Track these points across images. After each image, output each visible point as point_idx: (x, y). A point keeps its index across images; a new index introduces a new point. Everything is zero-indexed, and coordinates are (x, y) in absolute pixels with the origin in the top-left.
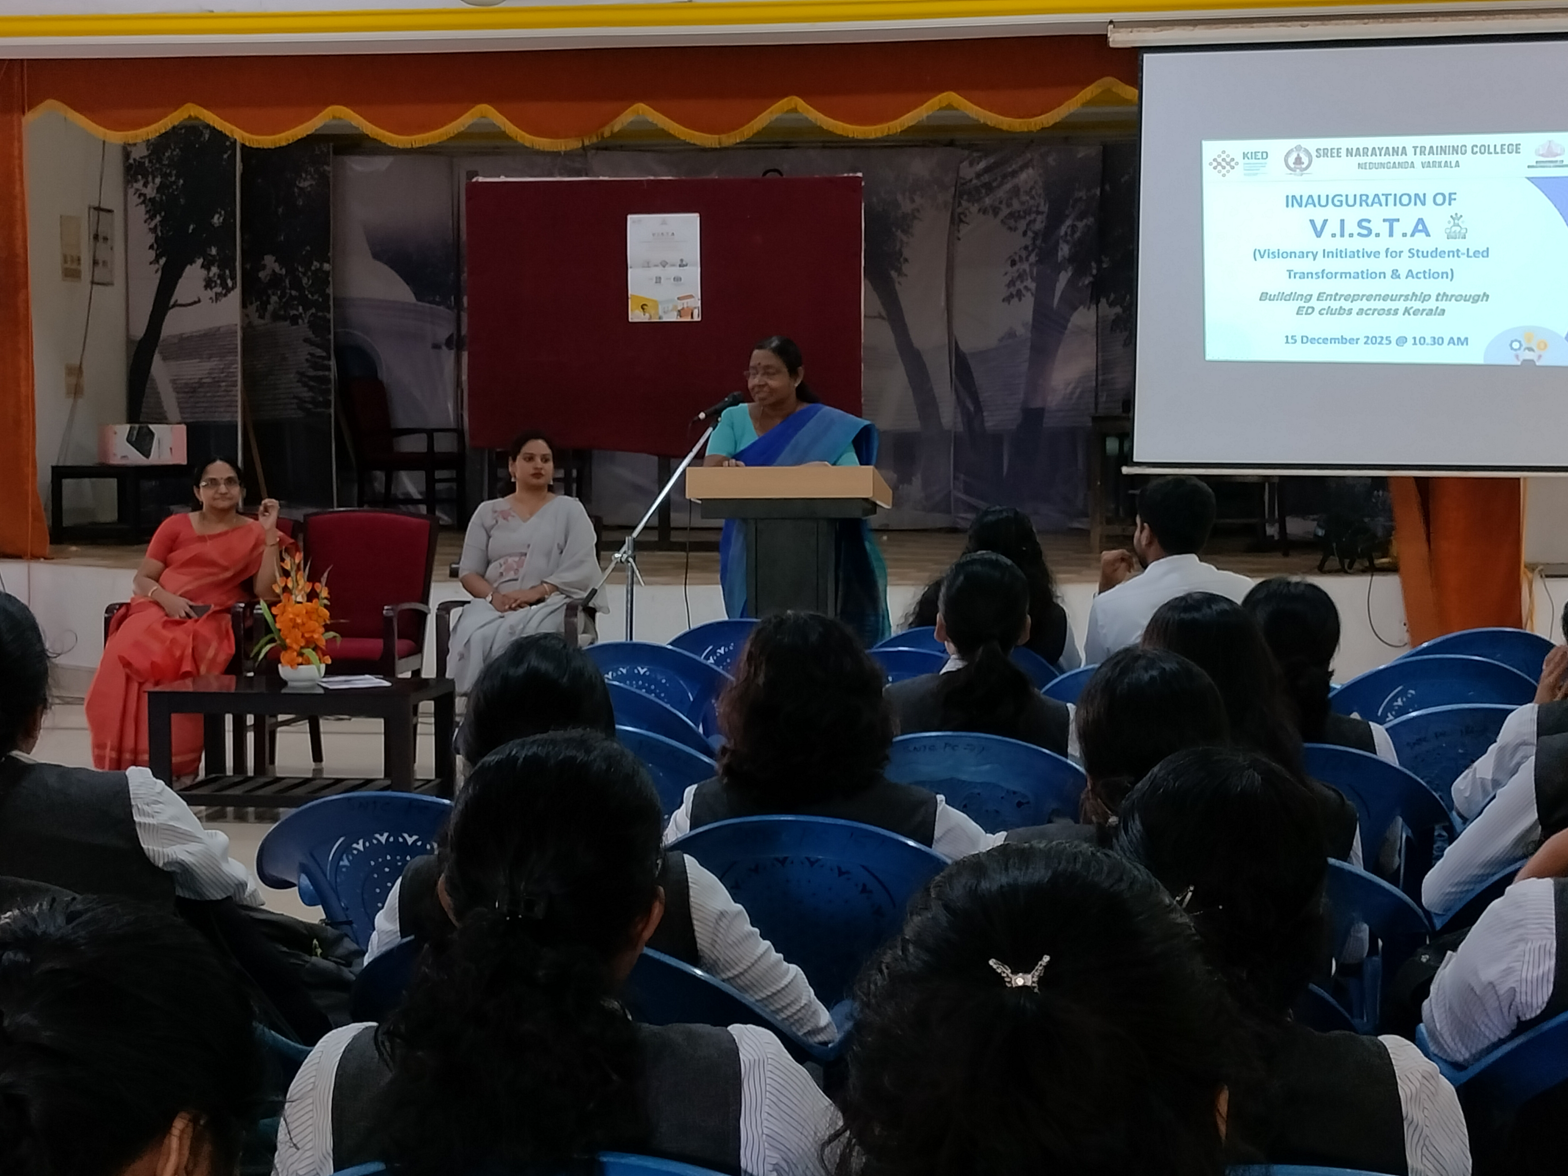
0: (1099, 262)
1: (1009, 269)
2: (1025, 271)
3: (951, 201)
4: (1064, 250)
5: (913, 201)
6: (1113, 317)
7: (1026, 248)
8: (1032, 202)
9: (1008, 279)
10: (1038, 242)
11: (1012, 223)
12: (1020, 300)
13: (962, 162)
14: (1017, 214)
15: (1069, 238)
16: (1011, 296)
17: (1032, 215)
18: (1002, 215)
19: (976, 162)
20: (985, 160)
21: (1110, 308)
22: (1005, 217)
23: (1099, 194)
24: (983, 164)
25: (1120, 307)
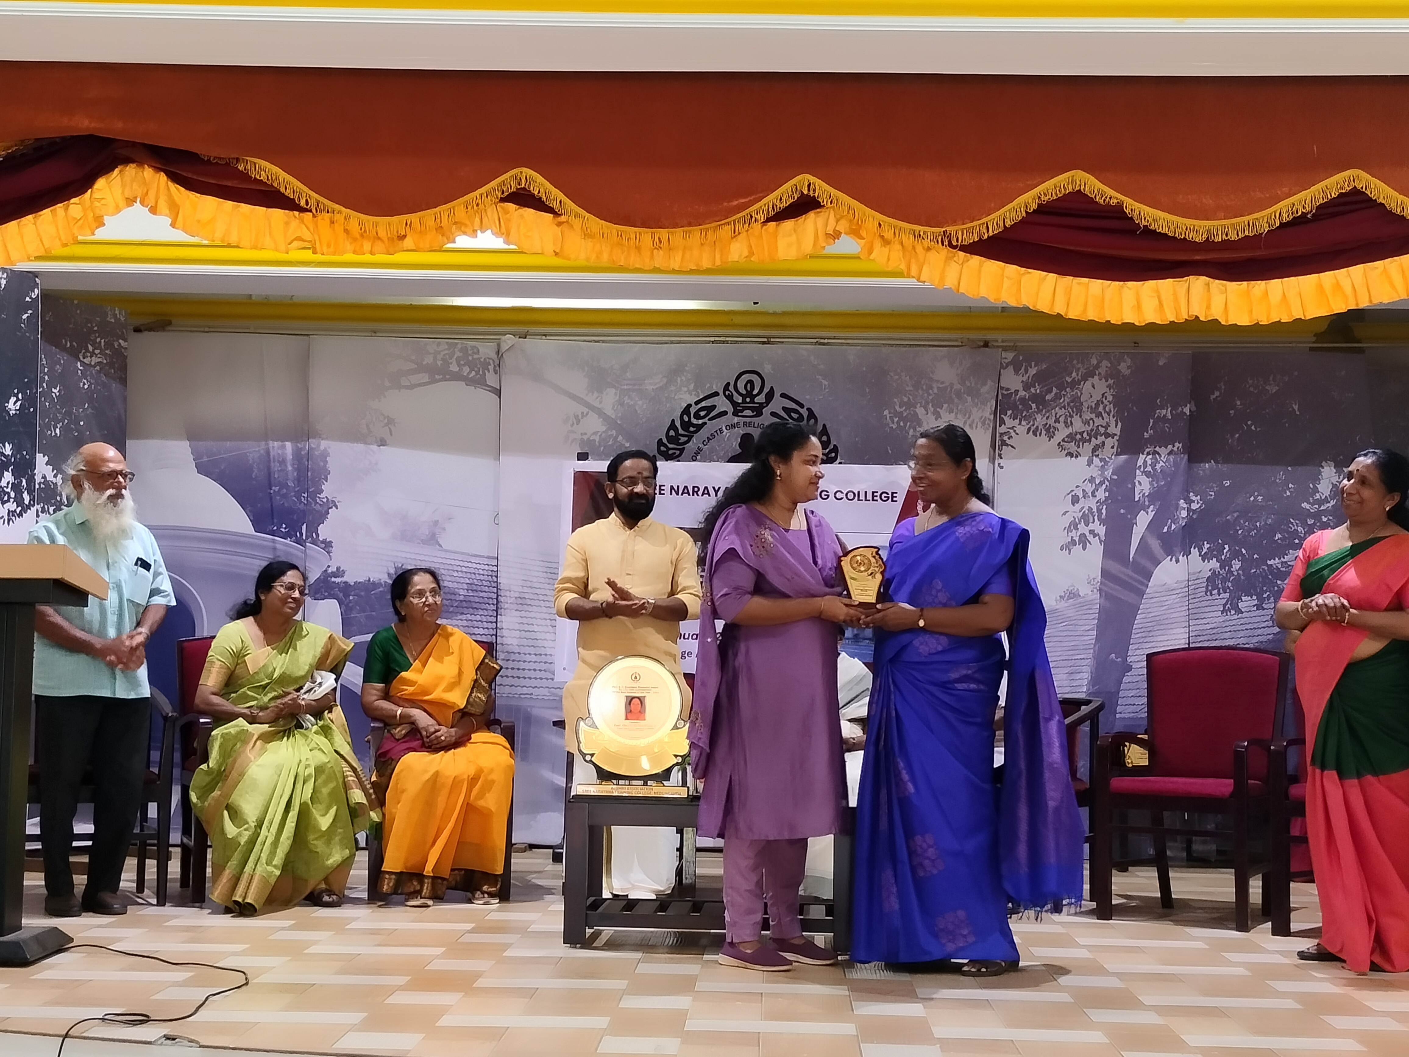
1: (1069, 507)
2: (1090, 509)
3: (992, 416)
7: (1092, 480)
9: (1068, 520)
10: (1108, 473)
11: (1072, 447)
12: (1084, 548)
13: (1005, 368)
14: (1078, 437)
15: (1149, 468)
16: (1073, 542)
17: (1098, 437)
18: (1059, 437)
19: (1023, 368)
20: (1035, 366)
21: (1204, 561)
22: (1063, 440)
23: (1188, 414)
24: (1032, 371)
25: (1217, 560)
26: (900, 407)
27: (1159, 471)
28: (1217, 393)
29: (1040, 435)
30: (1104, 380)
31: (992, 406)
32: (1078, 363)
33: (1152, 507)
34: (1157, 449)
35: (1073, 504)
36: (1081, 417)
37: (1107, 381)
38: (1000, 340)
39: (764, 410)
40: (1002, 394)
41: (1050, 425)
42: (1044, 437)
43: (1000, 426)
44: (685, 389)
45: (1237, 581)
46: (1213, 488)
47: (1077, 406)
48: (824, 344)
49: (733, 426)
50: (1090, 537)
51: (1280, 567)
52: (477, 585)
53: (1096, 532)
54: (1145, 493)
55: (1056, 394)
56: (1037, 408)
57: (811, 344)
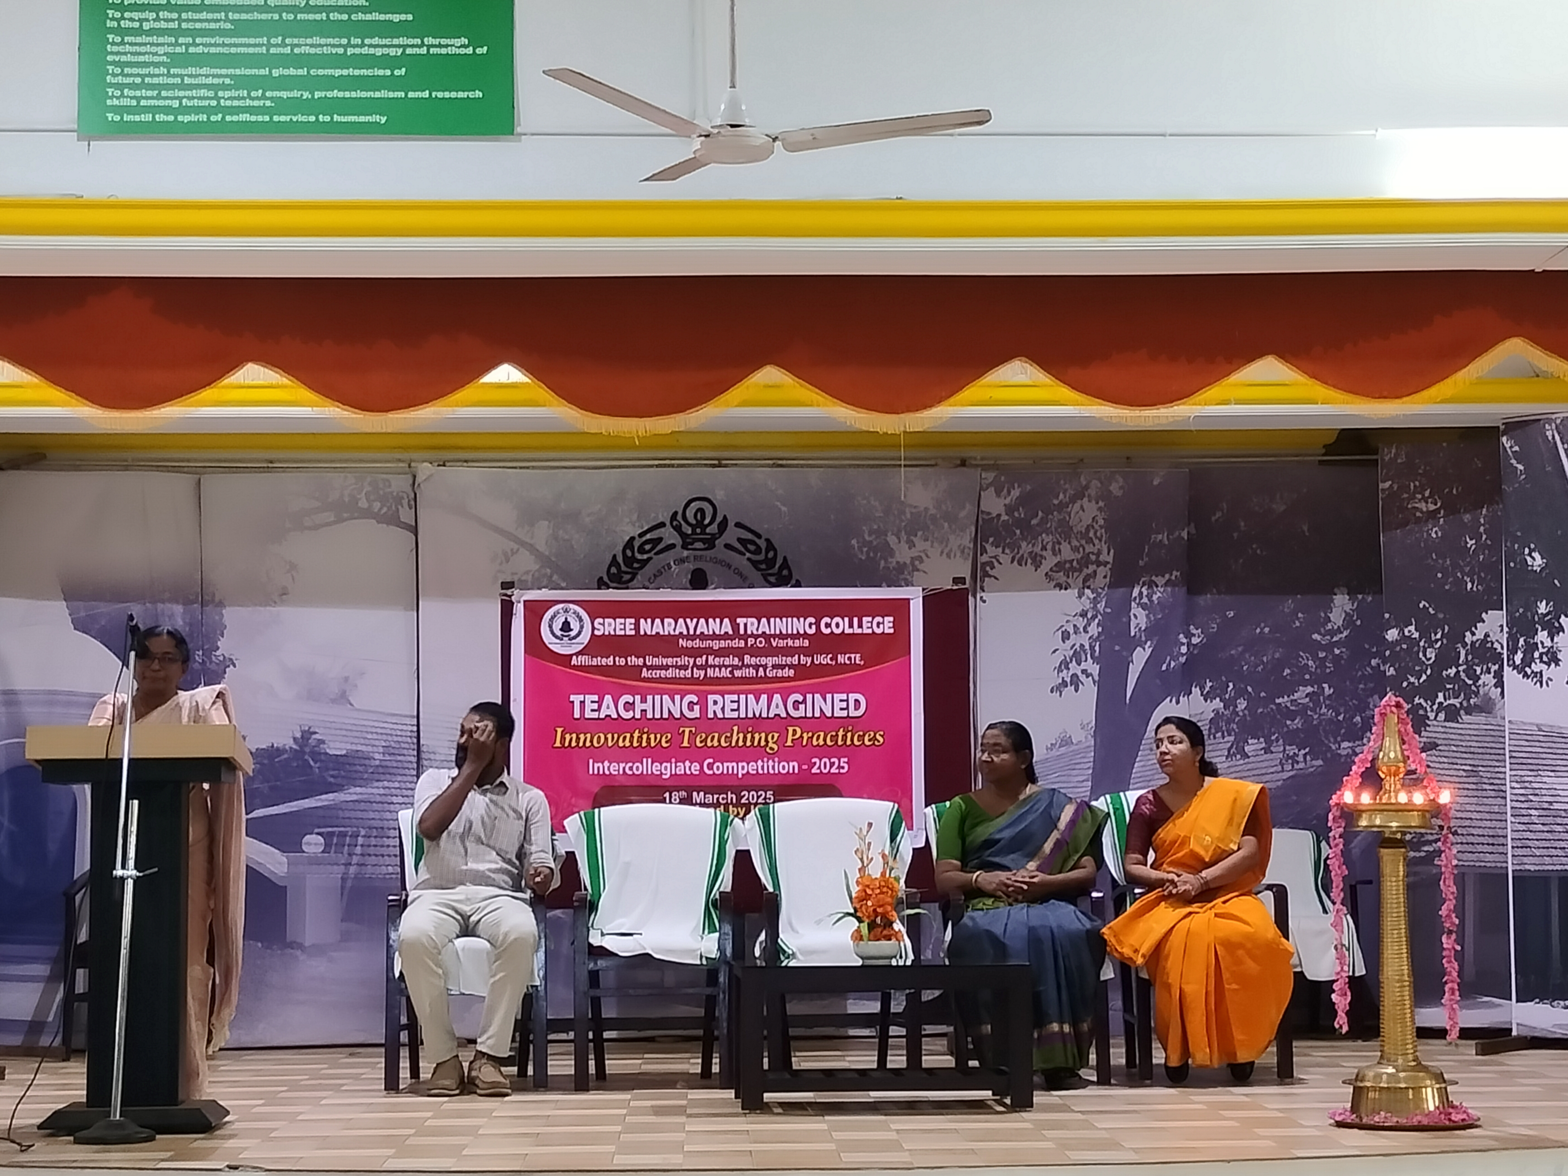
0: (1189, 635)
1: (1059, 644)
2: (1082, 646)
3: (972, 545)
4: (1139, 619)
5: (912, 545)
6: (1212, 715)
7: (1083, 614)
8: (1089, 548)
9: (1059, 658)
10: (1101, 606)
11: (1061, 577)
12: (1076, 691)
13: (984, 490)
14: (1068, 565)
15: (1145, 600)
16: (1064, 684)
17: (1090, 566)
18: (1046, 566)
19: (1005, 490)
20: (1019, 486)
21: (1206, 701)
22: (1051, 570)
23: (1186, 538)
24: (1016, 493)
25: (1221, 700)
26: (870, 535)
27: (1156, 602)
28: (1219, 514)
29: (1026, 564)
30: (1094, 502)
31: (971, 533)
32: (1065, 484)
33: (1149, 643)
34: (1153, 578)
35: (1064, 642)
36: (1069, 543)
37: (1097, 503)
38: (979, 457)
39: (717, 542)
40: (983, 519)
41: (1036, 554)
42: (1030, 567)
43: (981, 555)
44: (628, 520)
45: (1242, 723)
46: (1216, 619)
47: (1066, 531)
48: (781, 466)
49: (682, 561)
50: (1083, 678)
51: (1289, 704)
52: (393, 748)
53: (1089, 671)
54: (1140, 628)
55: (1042, 518)
56: (1021, 532)
57: (768, 466)
